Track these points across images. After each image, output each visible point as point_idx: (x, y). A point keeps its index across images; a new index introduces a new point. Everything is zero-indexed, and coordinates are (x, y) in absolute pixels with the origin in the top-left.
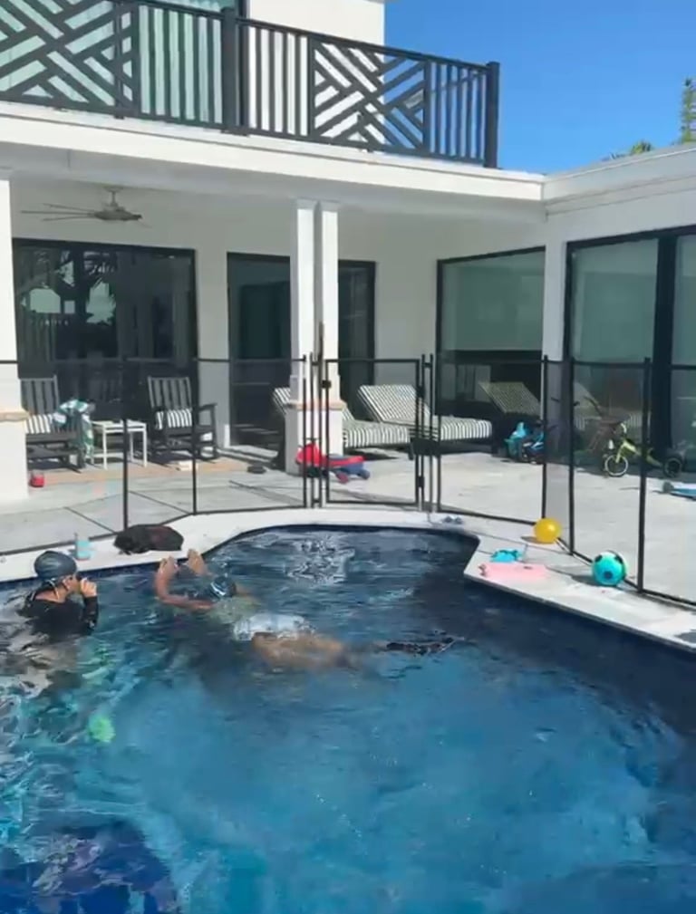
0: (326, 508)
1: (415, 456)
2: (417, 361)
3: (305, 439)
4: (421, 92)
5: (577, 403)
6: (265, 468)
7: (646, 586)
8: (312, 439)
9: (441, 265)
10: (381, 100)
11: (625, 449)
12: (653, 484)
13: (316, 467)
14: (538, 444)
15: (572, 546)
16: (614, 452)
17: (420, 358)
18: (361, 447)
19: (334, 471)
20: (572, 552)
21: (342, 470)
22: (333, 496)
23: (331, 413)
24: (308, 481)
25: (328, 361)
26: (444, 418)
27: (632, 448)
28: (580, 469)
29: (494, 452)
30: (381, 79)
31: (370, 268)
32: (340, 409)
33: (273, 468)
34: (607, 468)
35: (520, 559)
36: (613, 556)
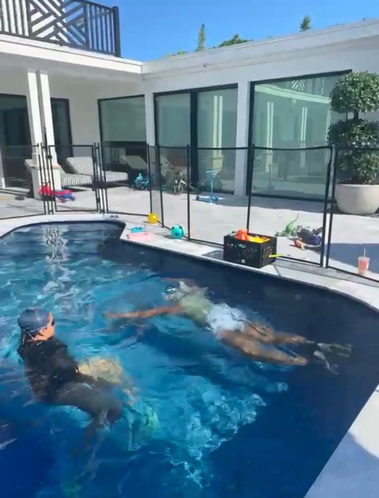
0: (56, 214)
1: (95, 189)
2: (92, 146)
3: (42, 183)
4: (83, 19)
5: (162, 165)
6: (24, 197)
7: (191, 238)
8: (46, 183)
9: (99, 101)
10: (64, 20)
11: (182, 183)
12: (193, 197)
13: (48, 195)
14: (147, 182)
15: (163, 224)
16: (177, 184)
17: (94, 145)
18: (70, 186)
19: (58, 197)
20: (163, 226)
21: (61, 196)
22: (58, 209)
23: (53, 170)
24: (46, 202)
25: (50, 146)
26: (106, 172)
27: (184, 182)
28: (165, 192)
29: (130, 187)
30: (64, 10)
31: (66, 102)
32: (58, 169)
33: (28, 197)
34: (175, 191)
35: (143, 230)
36: (178, 227)
